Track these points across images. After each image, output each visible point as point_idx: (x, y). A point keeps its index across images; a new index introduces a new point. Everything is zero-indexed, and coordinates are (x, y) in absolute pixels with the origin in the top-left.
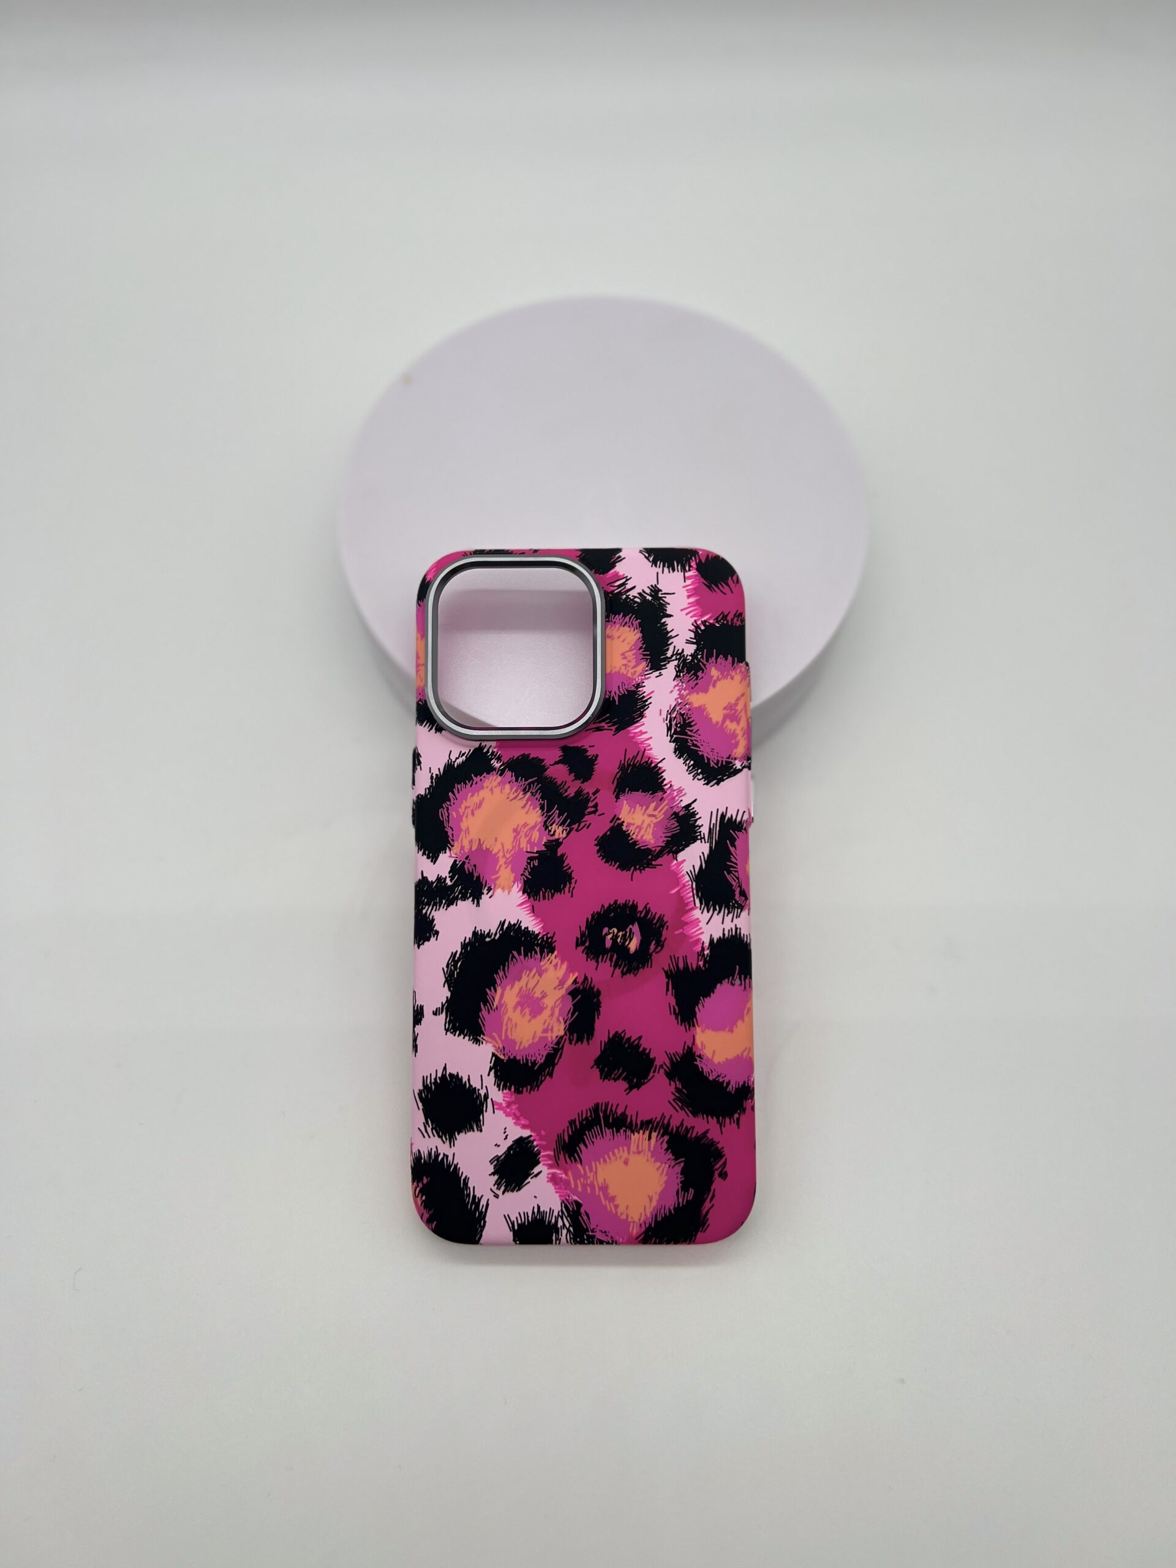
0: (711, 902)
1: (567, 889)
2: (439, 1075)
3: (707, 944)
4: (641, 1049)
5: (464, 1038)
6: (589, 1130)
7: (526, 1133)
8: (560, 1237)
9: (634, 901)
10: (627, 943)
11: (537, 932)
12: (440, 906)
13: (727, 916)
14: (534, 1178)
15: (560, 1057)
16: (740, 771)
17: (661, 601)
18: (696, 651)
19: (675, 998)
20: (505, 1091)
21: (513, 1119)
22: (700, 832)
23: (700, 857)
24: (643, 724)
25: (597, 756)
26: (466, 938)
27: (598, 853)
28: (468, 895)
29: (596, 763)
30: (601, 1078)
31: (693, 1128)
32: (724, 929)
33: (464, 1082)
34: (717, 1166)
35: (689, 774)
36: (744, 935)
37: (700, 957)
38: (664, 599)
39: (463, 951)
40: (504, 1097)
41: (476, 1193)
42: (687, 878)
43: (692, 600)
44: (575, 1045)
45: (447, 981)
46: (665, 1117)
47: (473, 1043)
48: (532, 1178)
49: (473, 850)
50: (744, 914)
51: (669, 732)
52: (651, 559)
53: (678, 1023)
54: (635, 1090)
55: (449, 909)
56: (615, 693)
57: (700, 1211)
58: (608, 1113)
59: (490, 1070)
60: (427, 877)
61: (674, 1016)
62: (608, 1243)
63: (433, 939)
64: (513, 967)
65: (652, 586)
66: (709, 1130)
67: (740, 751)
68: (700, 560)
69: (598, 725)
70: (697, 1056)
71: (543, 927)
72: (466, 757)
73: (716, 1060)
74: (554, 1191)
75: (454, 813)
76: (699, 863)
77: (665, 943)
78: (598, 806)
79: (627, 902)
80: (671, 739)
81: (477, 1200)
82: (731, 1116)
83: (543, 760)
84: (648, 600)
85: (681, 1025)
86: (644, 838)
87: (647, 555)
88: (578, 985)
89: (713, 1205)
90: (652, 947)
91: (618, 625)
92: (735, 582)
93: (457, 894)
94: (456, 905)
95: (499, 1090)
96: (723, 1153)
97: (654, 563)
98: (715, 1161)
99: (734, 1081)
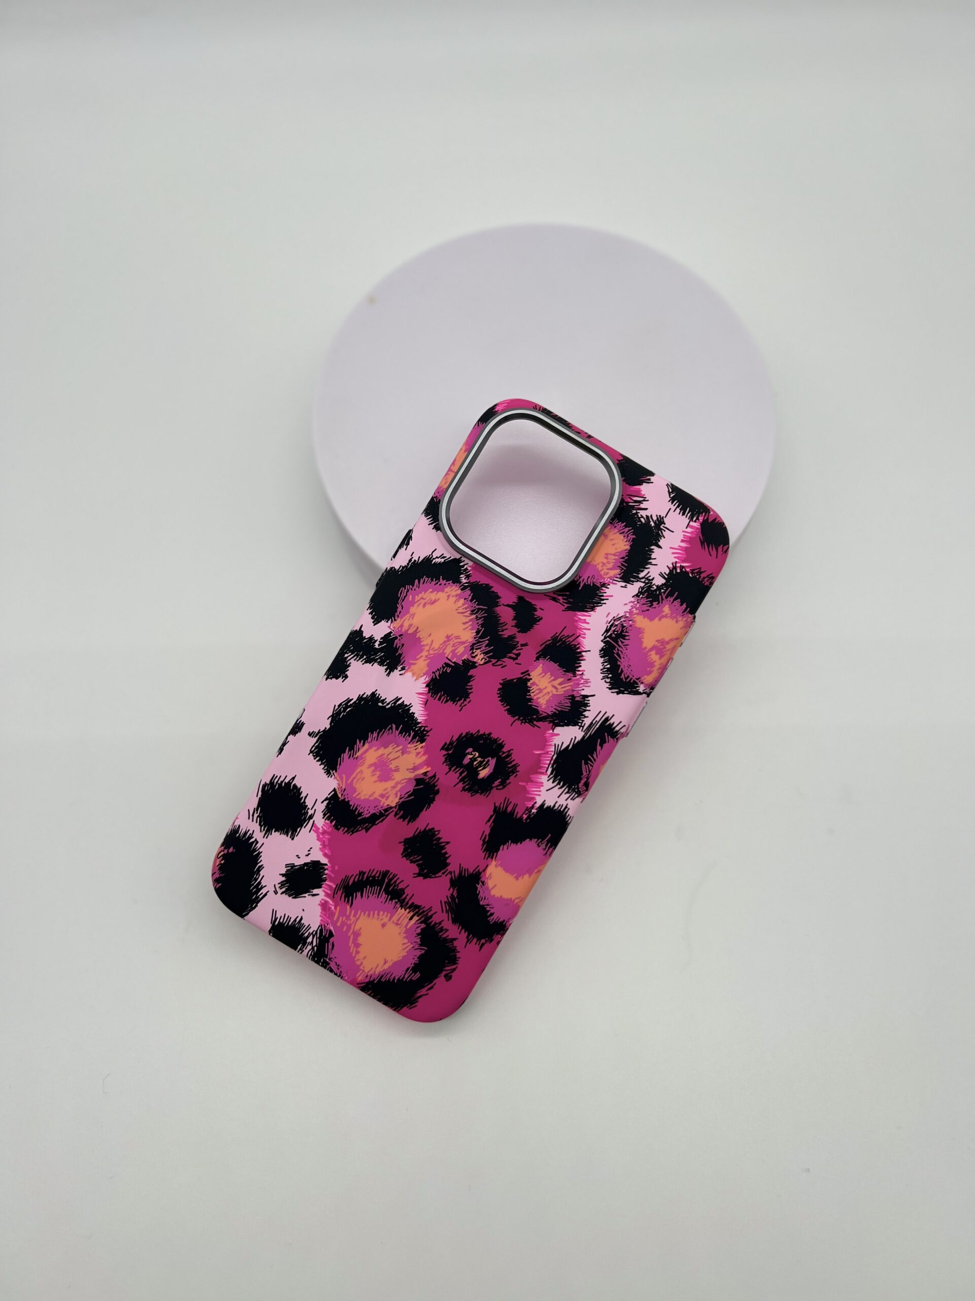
0: (559, 777)
1: (459, 703)
2: (287, 781)
3: (537, 805)
4: (443, 851)
5: (320, 765)
6: (371, 886)
7: (324, 860)
8: (304, 949)
9: (503, 741)
10: (480, 769)
11: (419, 721)
12: (360, 659)
13: (565, 794)
14: (311, 896)
15: (382, 821)
16: (640, 694)
17: (660, 532)
18: (663, 585)
19: (491, 830)
20: (327, 821)
21: (321, 845)
22: (583, 721)
23: (572, 739)
24: (590, 616)
25: (542, 618)
26: (365, 693)
27: (498, 691)
28: (385, 663)
29: (537, 623)
30: (402, 854)
31: (447, 930)
32: (557, 802)
33: (301, 797)
34: (447, 968)
35: (601, 673)
36: (569, 815)
37: (527, 812)
38: (663, 531)
39: (357, 702)
40: (324, 825)
41: (262, 881)
42: (553, 749)
43: (683, 545)
44: (398, 819)
45: (332, 716)
46: (431, 910)
47: (325, 772)
48: (309, 895)
49: (409, 632)
50: (578, 800)
51: (606, 633)
52: (672, 496)
53: (482, 850)
54: (422, 878)
55: (365, 664)
56: (583, 580)
57: (415, 993)
58: (392, 882)
59: (325, 800)
60: (363, 632)
61: (482, 842)
62: (336, 974)
63: (340, 679)
64: (386, 735)
65: (660, 516)
66: (457, 939)
67: (649, 679)
68: (708, 518)
69: (556, 596)
70: (481, 881)
71: (425, 720)
72: (445, 560)
73: (493, 892)
74: (319, 914)
75: (411, 597)
76: (568, 743)
77: (508, 786)
78: (519, 656)
79: (498, 739)
80: (604, 639)
81: (260, 887)
82: (479, 939)
83: (499, 598)
84: (651, 525)
85: (483, 852)
86: (539, 700)
87: (671, 490)
88: (426, 777)
89: (428, 994)
90: (497, 783)
91: (616, 530)
92: (724, 551)
93: (378, 657)
94: (372, 665)
95: (323, 818)
96: (457, 962)
97: (672, 500)
98: (448, 963)
99: (497, 915)
